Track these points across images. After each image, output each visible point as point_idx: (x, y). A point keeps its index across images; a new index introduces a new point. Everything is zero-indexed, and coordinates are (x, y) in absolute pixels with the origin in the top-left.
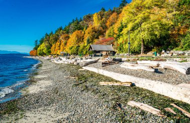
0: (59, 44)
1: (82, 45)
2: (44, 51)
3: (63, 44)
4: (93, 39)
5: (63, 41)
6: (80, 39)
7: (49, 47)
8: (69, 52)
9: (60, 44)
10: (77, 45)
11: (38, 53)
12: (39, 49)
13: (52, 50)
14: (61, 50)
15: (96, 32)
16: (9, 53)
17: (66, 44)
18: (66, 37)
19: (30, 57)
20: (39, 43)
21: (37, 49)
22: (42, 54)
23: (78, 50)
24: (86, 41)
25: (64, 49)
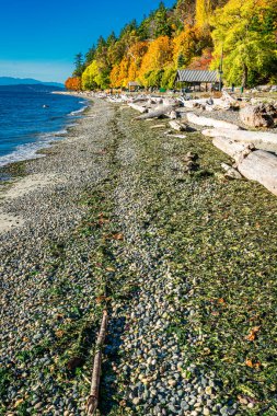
0: (125, 64)
1: (168, 68)
2: (96, 80)
3: (134, 64)
4: (189, 56)
5: (135, 59)
6: (166, 55)
7: (106, 72)
8: (145, 83)
9: (128, 66)
10: (159, 69)
11: (84, 83)
12: (85, 74)
13: (112, 77)
14: (130, 78)
15: (196, 41)
16: (17, 83)
17: (139, 65)
18: (141, 50)
19: (68, 93)
20: (84, 59)
21: (80, 75)
22: (93, 87)
23: (160, 80)
24: (176, 61)
25: (136, 76)
